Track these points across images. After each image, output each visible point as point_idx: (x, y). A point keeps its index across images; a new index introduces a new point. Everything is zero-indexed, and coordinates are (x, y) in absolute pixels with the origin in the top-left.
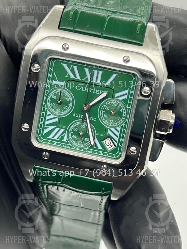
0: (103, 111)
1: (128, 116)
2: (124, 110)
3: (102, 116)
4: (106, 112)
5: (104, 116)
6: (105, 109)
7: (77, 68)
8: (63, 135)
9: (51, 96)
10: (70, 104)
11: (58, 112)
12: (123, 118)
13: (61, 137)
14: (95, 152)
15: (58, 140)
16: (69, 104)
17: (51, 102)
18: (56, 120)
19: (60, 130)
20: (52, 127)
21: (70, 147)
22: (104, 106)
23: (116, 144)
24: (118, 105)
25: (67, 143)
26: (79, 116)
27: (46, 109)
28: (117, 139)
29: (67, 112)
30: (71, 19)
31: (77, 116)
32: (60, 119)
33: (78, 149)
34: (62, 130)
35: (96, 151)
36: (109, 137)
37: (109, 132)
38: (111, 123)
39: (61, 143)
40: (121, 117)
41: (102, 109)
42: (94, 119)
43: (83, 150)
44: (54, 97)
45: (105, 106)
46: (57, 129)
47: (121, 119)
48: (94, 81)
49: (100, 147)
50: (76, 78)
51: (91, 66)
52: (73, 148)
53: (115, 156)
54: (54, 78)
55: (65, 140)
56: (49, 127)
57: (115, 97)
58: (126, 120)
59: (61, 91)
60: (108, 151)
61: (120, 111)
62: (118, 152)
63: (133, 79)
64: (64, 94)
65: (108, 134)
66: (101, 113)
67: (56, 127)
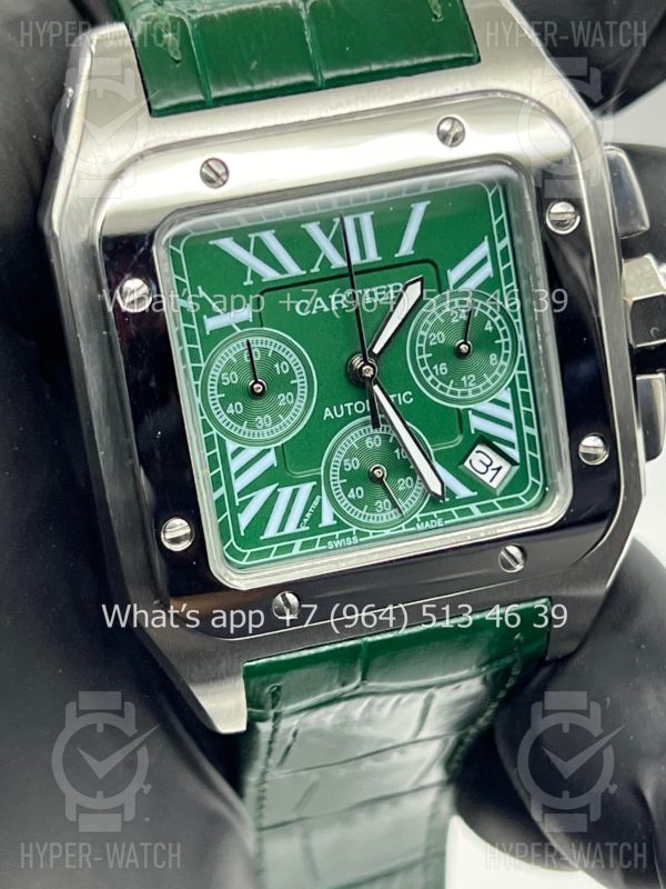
0: (425, 356)
1: (521, 338)
2: (499, 321)
3: (428, 375)
4: (438, 353)
5: (434, 372)
6: (431, 344)
7: (275, 235)
8: (316, 503)
9: (217, 379)
10: (300, 380)
11: (265, 427)
12: (504, 351)
13: (308, 515)
14: (450, 516)
15: (304, 528)
16: (293, 382)
17: (224, 403)
18: (270, 459)
19: (295, 492)
20: (262, 495)
21: (355, 538)
22: (422, 337)
23: (515, 454)
24: (470, 311)
25: (340, 525)
26: (346, 408)
27: (218, 436)
28: (512, 435)
29: (299, 414)
30: (177, 62)
31: (339, 413)
32: (280, 452)
33: (387, 532)
34: (306, 489)
35: (452, 510)
36: (486, 440)
37: (476, 423)
38: (470, 384)
39: (319, 537)
40: (497, 350)
41: (420, 349)
42: (403, 398)
43: (407, 526)
44: (232, 378)
45: (425, 334)
46: (286, 492)
47: (499, 358)
48: (355, 259)
49: (463, 491)
50: (286, 276)
51: (321, 208)
52: (368, 534)
53: (528, 500)
55: (327, 519)
56: (251, 498)
57: (451, 287)
58: (520, 355)
59: (248, 344)
60: (495, 490)
61: (486, 329)
62: (531, 479)
63: (490, 195)
64: (264, 351)
65: (473, 432)
66: (423, 365)
67: (278, 487)
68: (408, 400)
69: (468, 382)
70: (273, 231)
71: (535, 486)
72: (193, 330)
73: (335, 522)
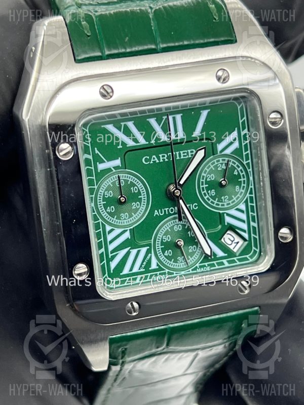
0: (204, 186)
1: (251, 178)
2: (241, 170)
3: (205, 195)
4: (211, 185)
5: (208, 194)
7: (134, 124)
8: (148, 257)
9: (102, 194)
10: (143, 196)
11: (125, 219)
12: (243, 185)
13: (145, 263)
14: (213, 265)
15: (142, 270)
16: (140, 197)
17: (105, 206)
18: (127, 235)
19: (139, 251)
20: (123, 253)
21: (167, 275)
22: (203, 177)
23: (246, 235)
24: (227, 164)
25: (160, 269)
26: (165, 211)
27: (102, 223)
28: (244, 226)
29: (142, 213)
30: (89, 36)
31: (162, 213)
32: (132, 231)
33: (183, 273)
34: (144, 250)
35: (215, 262)
36: (232, 228)
37: (228, 220)
38: (226, 201)
39: (149, 274)
40: (240, 184)
41: (202, 182)
42: (193, 207)
43: (192, 270)
44: (110, 194)
45: (205, 175)
46: (134, 252)
47: (240, 188)
49: (220, 253)
50: (138, 144)
51: (157, 111)
52: (173, 274)
53: (251, 259)
54: (97, 160)
55: (154, 265)
56: (117, 254)
57: (219, 153)
58: (250, 187)
59: (119, 177)
60: (236, 253)
61: (235, 173)
62: (253, 248)
63: (239, 108)
64: (126, 181)
65: (226, 224)
66: (203, 190)
67: (130, 249)
68: (195, 207)
69: (225, 199)
70: (133, 122)
71: (255, 252)
72: (92, 169)
73: (158, 267)
